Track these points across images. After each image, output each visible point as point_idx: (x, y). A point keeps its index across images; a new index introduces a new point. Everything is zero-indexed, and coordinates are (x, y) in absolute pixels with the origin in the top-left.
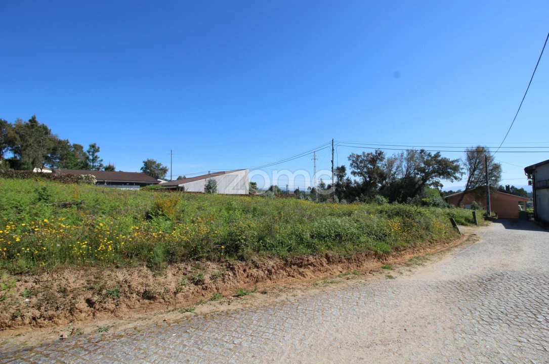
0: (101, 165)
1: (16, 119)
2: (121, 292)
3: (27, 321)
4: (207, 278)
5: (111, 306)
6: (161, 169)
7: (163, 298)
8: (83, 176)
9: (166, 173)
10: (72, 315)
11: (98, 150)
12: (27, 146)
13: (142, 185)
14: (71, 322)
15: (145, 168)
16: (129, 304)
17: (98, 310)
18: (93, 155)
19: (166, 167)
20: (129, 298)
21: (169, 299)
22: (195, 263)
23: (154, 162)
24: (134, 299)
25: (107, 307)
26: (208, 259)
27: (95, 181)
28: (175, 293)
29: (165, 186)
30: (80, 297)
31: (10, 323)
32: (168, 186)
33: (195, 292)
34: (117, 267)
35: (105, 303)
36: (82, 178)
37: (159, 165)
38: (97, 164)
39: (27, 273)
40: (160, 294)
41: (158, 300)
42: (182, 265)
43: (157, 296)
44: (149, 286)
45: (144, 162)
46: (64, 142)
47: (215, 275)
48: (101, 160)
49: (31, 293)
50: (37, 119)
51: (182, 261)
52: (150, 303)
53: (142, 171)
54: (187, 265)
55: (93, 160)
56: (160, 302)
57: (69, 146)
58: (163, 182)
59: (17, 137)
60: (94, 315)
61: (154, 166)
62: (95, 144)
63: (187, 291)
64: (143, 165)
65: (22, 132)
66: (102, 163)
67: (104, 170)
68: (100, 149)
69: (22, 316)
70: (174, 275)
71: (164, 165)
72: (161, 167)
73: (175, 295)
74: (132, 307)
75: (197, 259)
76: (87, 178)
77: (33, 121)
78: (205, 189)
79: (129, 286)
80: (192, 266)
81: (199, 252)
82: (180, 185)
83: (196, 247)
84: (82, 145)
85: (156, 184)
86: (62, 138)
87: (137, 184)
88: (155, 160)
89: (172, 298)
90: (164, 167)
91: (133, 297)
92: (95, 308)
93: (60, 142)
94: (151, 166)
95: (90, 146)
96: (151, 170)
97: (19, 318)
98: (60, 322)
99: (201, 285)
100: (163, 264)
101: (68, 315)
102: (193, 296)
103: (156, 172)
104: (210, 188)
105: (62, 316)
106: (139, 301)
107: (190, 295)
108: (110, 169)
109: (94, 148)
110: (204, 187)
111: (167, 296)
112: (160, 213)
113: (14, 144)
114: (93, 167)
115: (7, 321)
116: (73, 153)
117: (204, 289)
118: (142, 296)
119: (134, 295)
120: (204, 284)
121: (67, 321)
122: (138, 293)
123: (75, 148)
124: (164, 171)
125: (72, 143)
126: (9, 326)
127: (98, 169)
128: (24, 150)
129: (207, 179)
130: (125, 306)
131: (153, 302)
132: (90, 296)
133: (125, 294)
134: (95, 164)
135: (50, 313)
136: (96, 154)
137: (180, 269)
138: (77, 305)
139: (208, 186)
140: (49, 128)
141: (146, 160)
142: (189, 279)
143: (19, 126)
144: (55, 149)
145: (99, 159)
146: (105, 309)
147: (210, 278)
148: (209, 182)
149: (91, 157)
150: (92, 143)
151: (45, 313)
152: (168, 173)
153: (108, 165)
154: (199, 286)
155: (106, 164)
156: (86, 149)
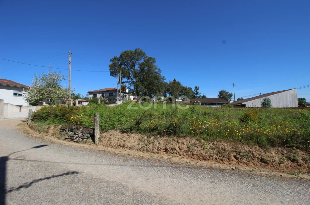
0: (200, 96)
1: (169, 81)
2: (250, 156)
3: (214, 159)
4: (300, 159)
5: (246, 162)
6: (229, 95)
7: (273, 165)
8: (196, 101)
9: (232, 97)
10: (230, 161)
11: (198, 89)
12: (174, 91)
13: (221, 104)
14: (230, 164)
15: (220, 95)
16: (254, 163)
17: (240, 162)
18: (196, 91)
19: (231, 94)
20: (254, 160)
21: (276, 166)
22: (288, 149)
23: (225, 92)
24: (256, 161)
25: (244, 162)
26: (297, 148)
27: (200, 103)
28: (280, 164)
29: (234, 104)
30: (231, 154)
31: (208, 158)
32: (235, 104)
33: (292, 166)
34: (243, 144)
35: (243, 159)
36: (195, 102)
37: (227, 93)
38: (198, 95)
39: (209, 140)
40: (270, 162)
41: (270, 165)
42: (280, 149)
43: (269, 162)
44: (263, 156)
45: (219, 92)
46: (185, 87)
47: (306, 159)
48: (200, 94)
49: (213, 149)
50: (176, 80)
51: (279, 146)
52: (265, 165)
53: (218, 97)
54: (283, 149)
55: (197, 94)
56: (271, 166)
57: (187, 89)
58: (231, 102)
59: (170, 88)
60: (239, 164)
61: (224, 93)
62: (197, 86)
63: (287, 164)
64: (218, 94)
65: (171, 85)
66: (200, 95)
67: (201, 98)
68: (199, 88)
69: (212, 157)
70: (276, 153)
71: (230, 92)
72: (229, 94)
73: (279, 165)
74: (255, 164)
75: (289, 147)
76: (197, 102)
77: (175, 80)
78: (262, 105)
79: (253, 154)
80: (286, 150)
81: (290, 142)
82: (243, 103)
83: (287, 139)
84: (191, 87)
85: (227, 103)
86: (184, 86)
87: (218, 104)
88: (225, 90)
89: (277, 165)
90: (230, 93)
91: (256, 160)
92: (238, 160)
93: (184, 87)
94: (223, 94)
95: (195, 87)
96: (223, 96)
97: (211, 157)
98: (225, 163)
99: (296, 163)
100: (268, 146)
101: (228, 160)
102: (291, 168)
103: (226, 97)
104: (266, 104)
105: (226, 160)
106: (259, 162)
107: (289, 167)
108: (204, 97)
109: (197, 88)
110: (261, 104)
111: (275, 164)
112: (249, 119)
113: (169, 91)
114: (197, 97)
115: (207, 157)
116: (188, 92)
117: (299, 166)
118: (260, 160)
119: (256, 159)
120: (298, 162)
121: (228, 163)
122: (258, 158)
123: (189, 89)
124: (231, 95)
125: (188, 87)
126: (208, 159)
127: (199, 98)
128: (173, 93)
129: (261, 98)
130: (252, 163)
131: (267, 165)
132: (235, 155)
133: (251, 157)
134: (197, 96)
135: (221, 158)
136: (198, 91)
137: (279, 151)
138: (231, 157)
139: (264, 103)
140: (180, 82)
141: (220, 91)
142: (286, 157)
143: (170, 83)
144: (182, 91)
145: (199, 93)
146: (243, 162)
147: (302, 159)
148: (264, 100)
149: (196, 93)
150: (196, 86)
151: (220, 157)
152: (233, 97)
153: (203, 95)
154: (295, 163)
155: (202, 95)
156: (193, 89)
